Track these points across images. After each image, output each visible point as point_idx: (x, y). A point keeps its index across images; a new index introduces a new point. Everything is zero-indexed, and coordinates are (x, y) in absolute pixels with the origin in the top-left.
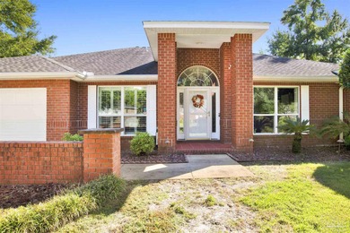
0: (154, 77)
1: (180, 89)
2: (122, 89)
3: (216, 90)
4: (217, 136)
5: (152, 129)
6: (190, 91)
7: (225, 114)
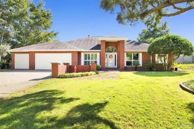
0: (100, 51)
1: (106, 53)
2: (90, 53)
3: (116, 54)
4: (116, 67)
5: (98, 63)
6: (109, 54)
7: (119, 60)
